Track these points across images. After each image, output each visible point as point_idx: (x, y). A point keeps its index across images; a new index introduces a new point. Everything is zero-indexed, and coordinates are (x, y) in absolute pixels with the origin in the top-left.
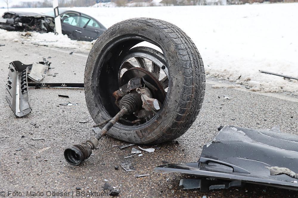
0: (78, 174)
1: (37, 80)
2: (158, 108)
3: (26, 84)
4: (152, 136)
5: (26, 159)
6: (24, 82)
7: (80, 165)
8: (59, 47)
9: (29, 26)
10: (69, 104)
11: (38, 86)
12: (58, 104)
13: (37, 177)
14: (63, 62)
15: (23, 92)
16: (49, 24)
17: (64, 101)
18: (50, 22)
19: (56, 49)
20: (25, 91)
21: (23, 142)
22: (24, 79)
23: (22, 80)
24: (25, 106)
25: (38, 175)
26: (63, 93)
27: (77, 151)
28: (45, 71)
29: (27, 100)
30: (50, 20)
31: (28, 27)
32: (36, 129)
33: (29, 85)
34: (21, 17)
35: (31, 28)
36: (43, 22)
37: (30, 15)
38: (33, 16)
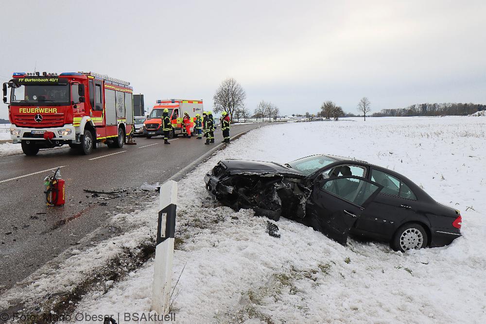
16: (293, 190)
18: (294, 186)
30: (294, 183)
34: (233, 175)
35: (247, 199)
36: (277, 187)
37: (251, 173)
38: (257, 174)
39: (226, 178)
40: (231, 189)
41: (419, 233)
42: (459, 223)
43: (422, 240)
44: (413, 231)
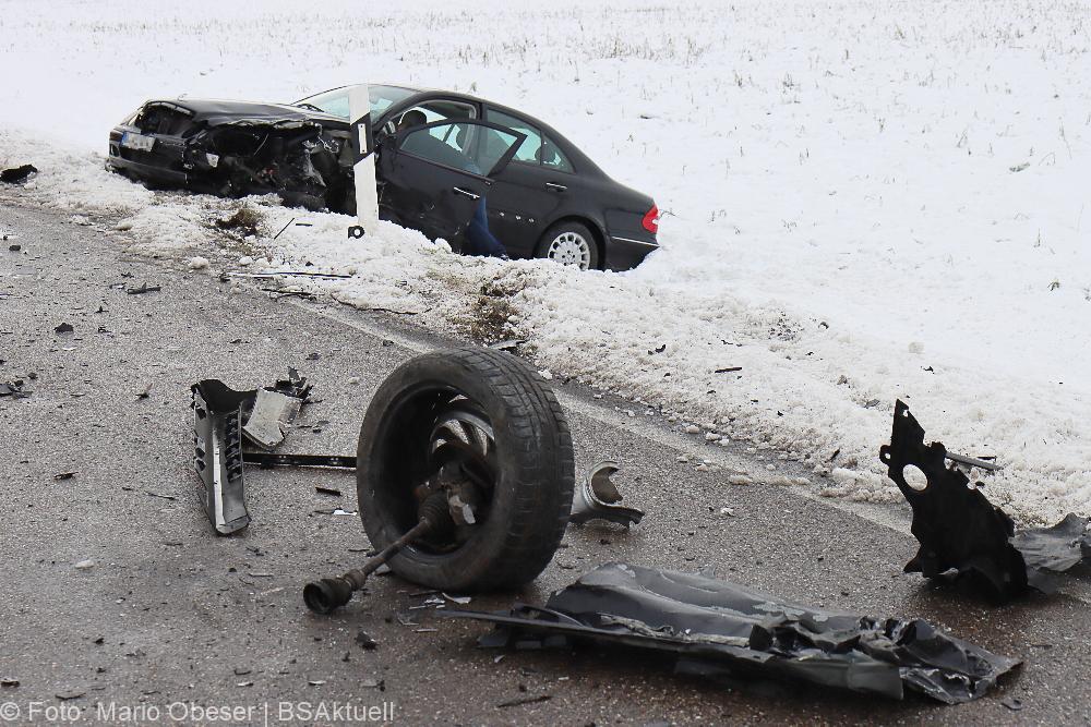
0: (321, 625)
1: (267, 443)
2: (471, 520)
3: (237, 457)
4: (466, 574)
5: (238, 602)
6: (234, 450)
7: (330, 613)
8: (354, 306)
9: (248, 170)
10: (338, 512)
11: (269, 460)
12: (312, 509)
13: (256, 624)
14: (351, 380)
15: (230, 476)
16: (338, 156)
17: (326, 502)
18: (341, 147)
19: (344, 318)
20: (236, 476)
21: (233, 579)
22: (233, 442)
23: (227, 442)
24: (237, 510)
25: (258, 622)
26: (330, 484)
27: (324, 589)
28: (292, 415)
29: (240, 497)
30: (341, 139)
31: (244, 172)
32: (259, 558)
33: (247, 458)
36: (310, 150)
37: (254, 121)
38: (268, 122)
39: (201, 135)
40: (213, 159)
41: (583, 242)
42: (654, 222)
43: (588, 257)
44: (570, 239)
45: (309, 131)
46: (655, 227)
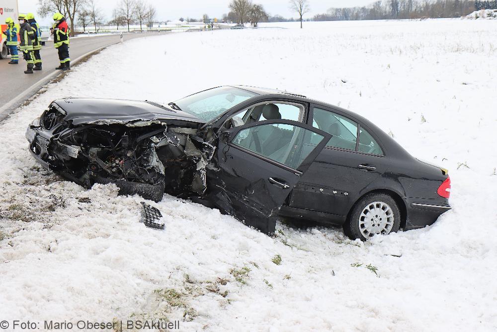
34: (78, 126)
35: (105, 166)
36: (156, 143)
37: (109, 121)
38: (121, 122)
39: (66, 132)
40: (74, 151)
41: (388, 208)
42: (447, 190)
43: (392, 220)
44: (378, 206)
45: (156, 128)
46: (448, 193)
